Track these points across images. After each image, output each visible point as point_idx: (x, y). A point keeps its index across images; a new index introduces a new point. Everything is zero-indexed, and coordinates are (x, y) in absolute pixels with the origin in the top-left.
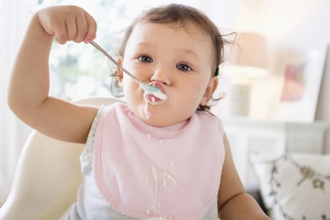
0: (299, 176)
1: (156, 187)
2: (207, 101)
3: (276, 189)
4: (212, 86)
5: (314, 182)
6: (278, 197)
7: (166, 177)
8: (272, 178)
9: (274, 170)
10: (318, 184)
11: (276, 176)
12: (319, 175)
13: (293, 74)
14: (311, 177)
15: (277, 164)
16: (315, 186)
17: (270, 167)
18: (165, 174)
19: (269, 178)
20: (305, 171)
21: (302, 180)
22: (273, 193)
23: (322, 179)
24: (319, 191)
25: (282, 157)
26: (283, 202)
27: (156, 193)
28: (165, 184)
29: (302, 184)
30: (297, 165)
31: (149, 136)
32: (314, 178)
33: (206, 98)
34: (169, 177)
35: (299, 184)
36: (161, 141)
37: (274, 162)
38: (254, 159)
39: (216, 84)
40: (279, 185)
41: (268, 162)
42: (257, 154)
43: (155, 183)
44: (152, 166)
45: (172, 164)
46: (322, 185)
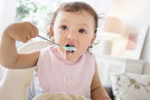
0: (129, 83)
1: (65, 86)
2: (92, 44)
3: (118, 88)
4: (94, 38)
5: (136, 86)
6: (119, 91)
7: (70, 81)
8: (117, 83)
9: (119, 79)
10: (137, 87)
11: (119, 82)
12: (138, 83)
13: (132, 38)
14: (134, 83)
15: (120, 77)
16: (136, 88)
17: (117, 78)
18: (69, 80)
19: (116, 83)
20: (132, 81)
21: (130, 85)
22: (117, 89)
23: (139, 85)
24: (137, 90)
25: (123, 74)
26: (121, 93)
27: (65, 88)
28: (69, 84)
29: (130, 87)
30: (129, 78)
31: (64, 63)
32: (136, 84)
33: (91, 43)
34: (71, 81)
35: (129, 86)
36: (69, 66)
37: (119, 76)
38: (111, 74)
39: (95, 36)
40: (120, 86)
41: (116, 76)
42: (112, 71)
43: (64, 84)
44: (64, 77)
45: (73, 76)
46: (139, 87)
